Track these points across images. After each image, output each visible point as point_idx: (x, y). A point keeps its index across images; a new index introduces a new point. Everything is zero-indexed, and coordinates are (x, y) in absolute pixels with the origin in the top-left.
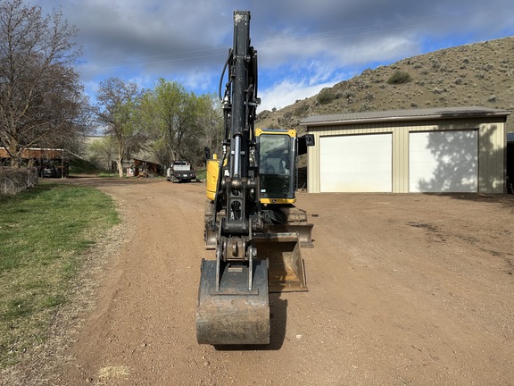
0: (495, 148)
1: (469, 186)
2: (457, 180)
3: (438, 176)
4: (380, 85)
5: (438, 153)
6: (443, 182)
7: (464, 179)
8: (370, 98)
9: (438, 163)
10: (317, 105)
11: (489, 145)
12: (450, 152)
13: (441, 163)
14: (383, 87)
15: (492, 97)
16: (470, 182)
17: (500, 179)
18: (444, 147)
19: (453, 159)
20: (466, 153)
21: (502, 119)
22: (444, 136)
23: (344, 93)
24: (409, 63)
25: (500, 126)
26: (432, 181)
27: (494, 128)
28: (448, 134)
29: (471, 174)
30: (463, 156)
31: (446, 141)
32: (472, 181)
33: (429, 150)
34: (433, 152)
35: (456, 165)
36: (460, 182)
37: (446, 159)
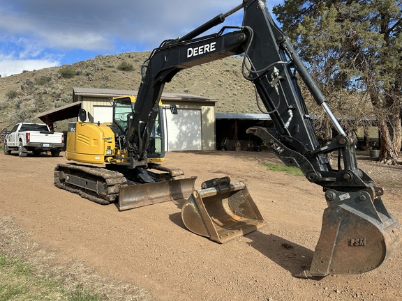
0: (210, 122)
1: (196, 146)
2: (190, 142)
3: (179, 140)
4: (113, 69)
5: (179, 124)
6: (182, 143)
7: (194, 142)
8: (106, 79)
9: (179, 131)
10: (60, 78)
11: (206, 120)
12: (186, 123)
13: (181, 130)
14: (115, 72)
15: (186, 89)
16: (197, 143)
17: (212, 141)
18: (182, 120)
19: (187, 128)
20: (194, 125)
21: (212, 104)
22: (182, 113)
23: (84, 71)
24: (129, 57)
25: (212, 108)
26: (176, 143)
27: (209, 109)
28: (184, 111)
29: (198, 138)
30: (193, 127)
31: (183, 116)
32: (198, 142)
33: (174, 122)
34: (177, 123)
35: (189, 132)
36: (192, 143)
37: (184, 128)
